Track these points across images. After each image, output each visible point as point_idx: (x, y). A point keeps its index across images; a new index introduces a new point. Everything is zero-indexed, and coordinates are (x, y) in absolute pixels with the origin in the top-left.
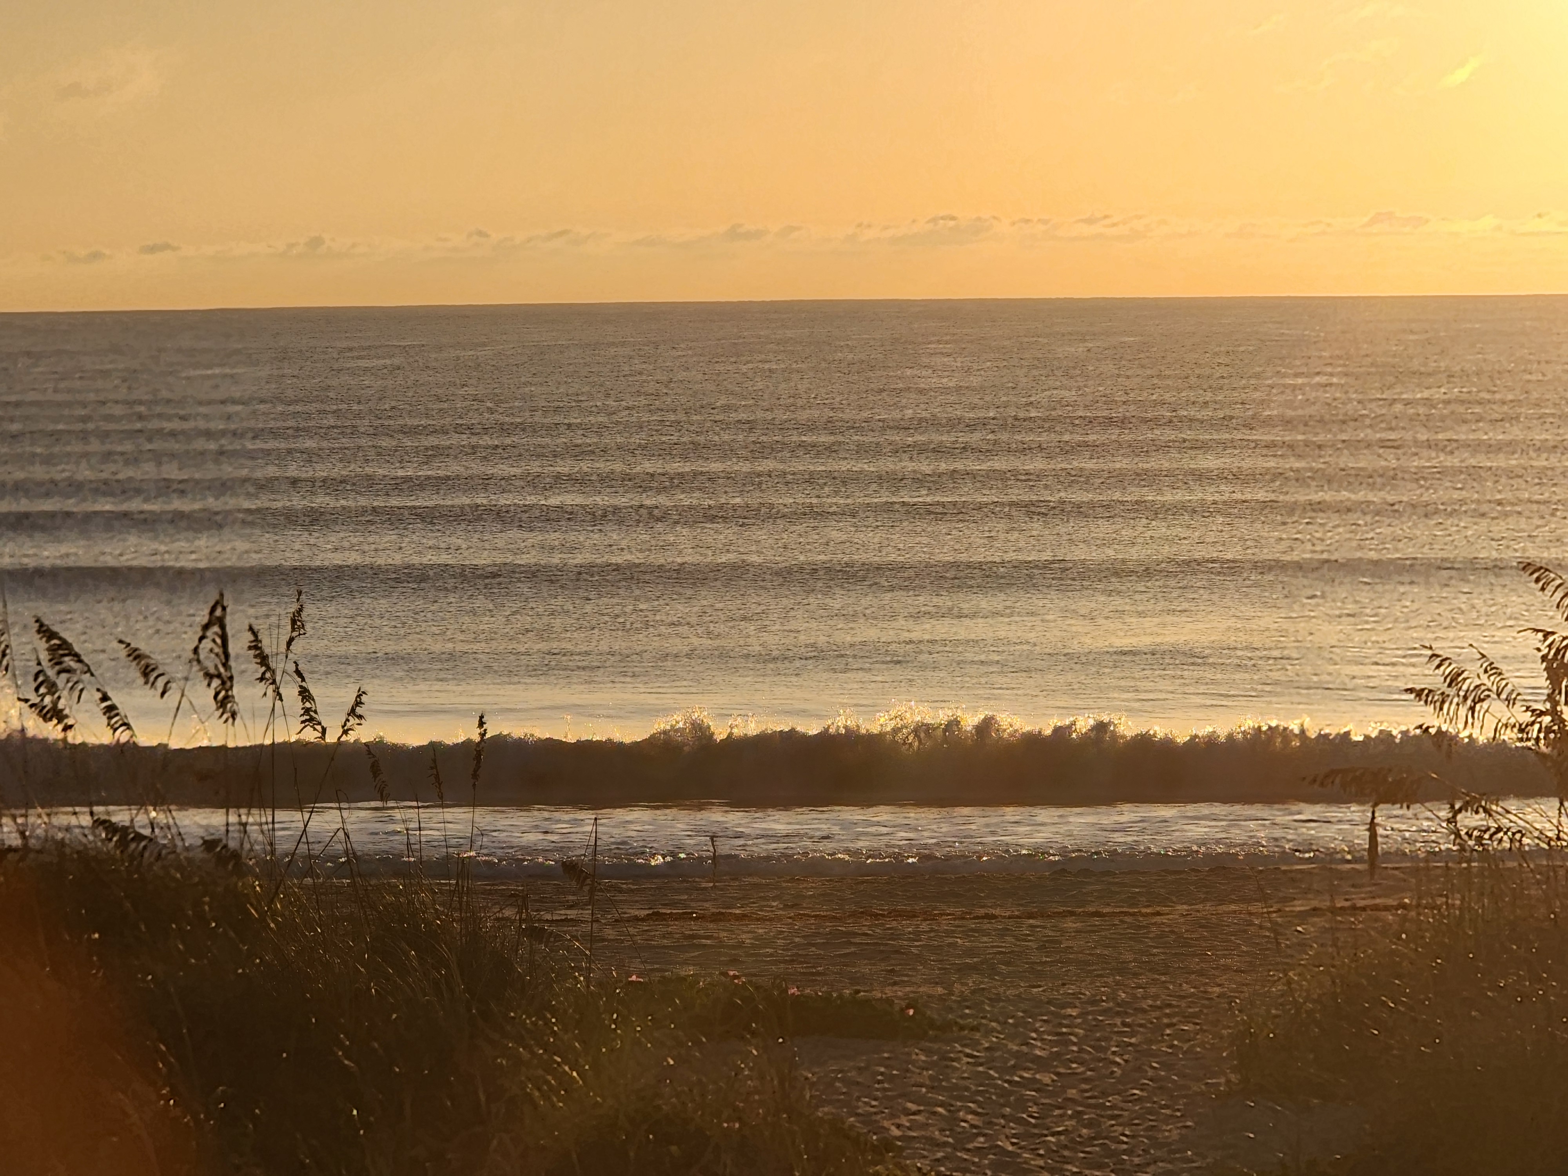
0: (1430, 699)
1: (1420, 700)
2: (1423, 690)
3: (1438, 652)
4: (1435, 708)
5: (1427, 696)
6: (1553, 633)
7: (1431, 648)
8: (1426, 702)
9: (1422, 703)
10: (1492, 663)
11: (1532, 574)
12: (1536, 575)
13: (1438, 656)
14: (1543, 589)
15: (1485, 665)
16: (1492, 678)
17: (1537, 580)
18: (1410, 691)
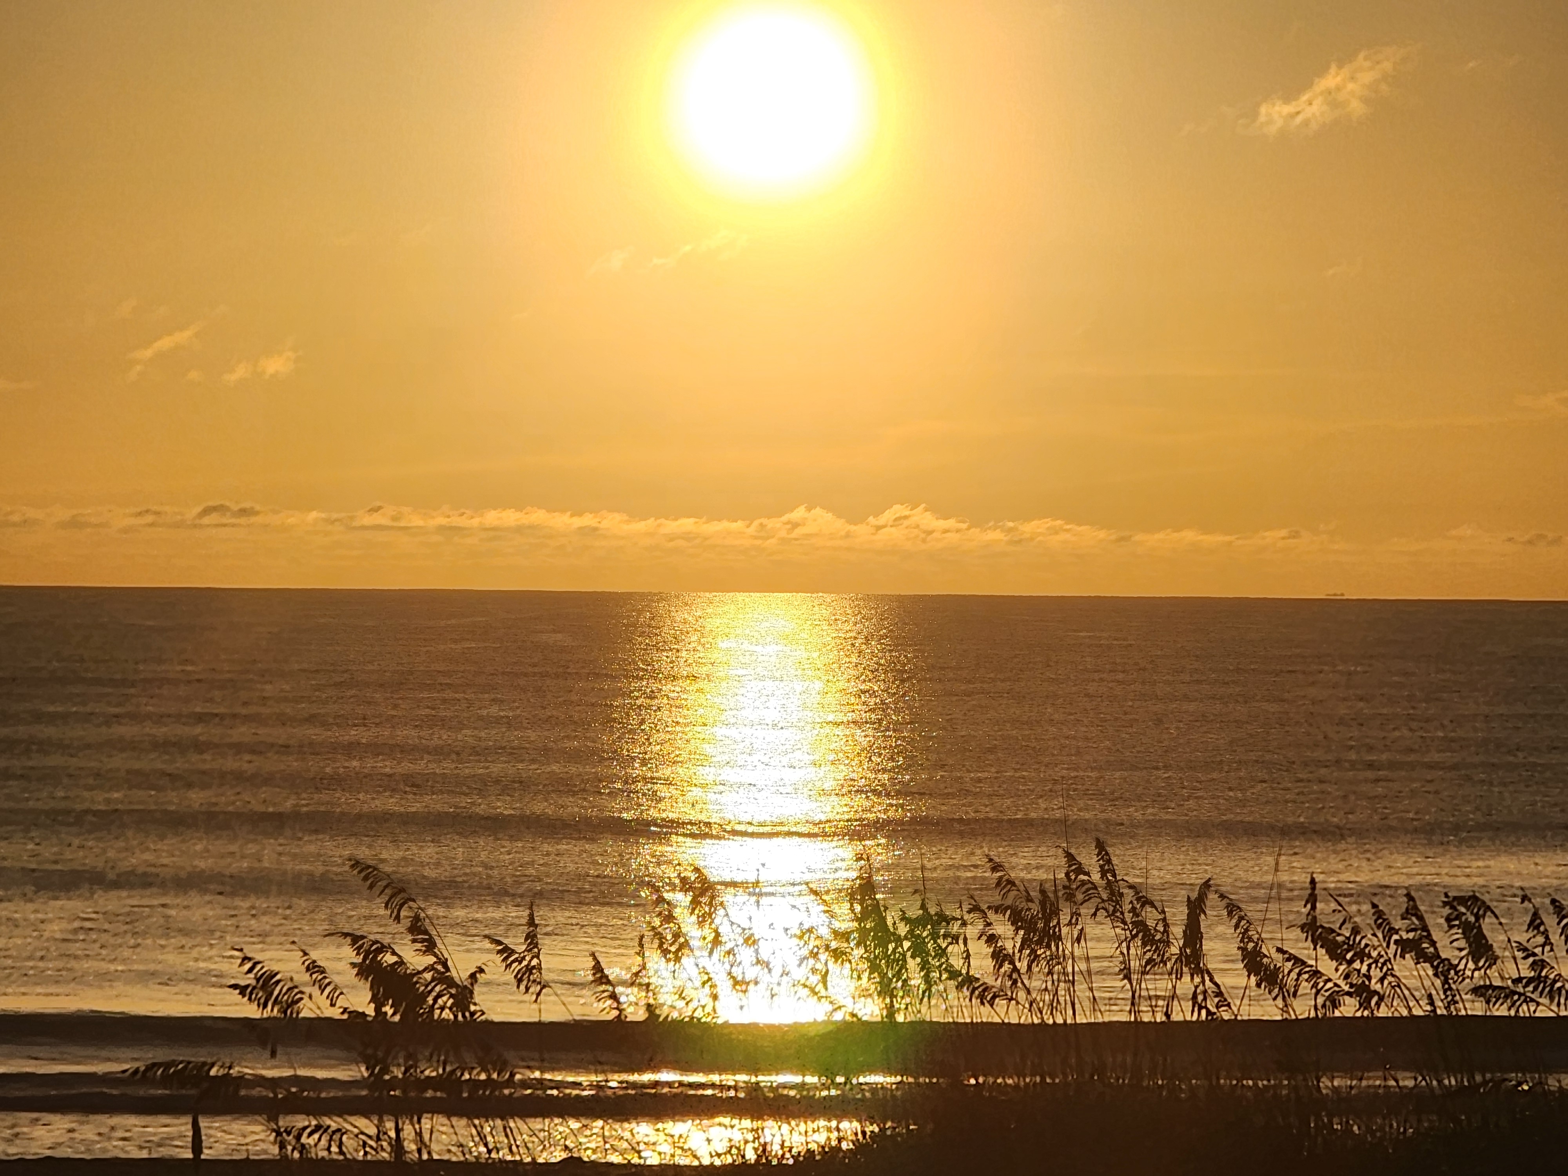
0: (253, 996)
1: (244, 996)
2: (247, 986)
3: (249, 955)
4: (259, 1005)
5: (251, 993)
6: (363, 937)
7: (241, 950)
8: (250, 999)
9: (246, 998)
10: (314, 962)
11: (360, 872)
12: (363, 874)
13: (250, 959)
14: (371, 887)
15: (307, 963)
16: (314, 976)
17: (366, 879)
18: (234, 987)
